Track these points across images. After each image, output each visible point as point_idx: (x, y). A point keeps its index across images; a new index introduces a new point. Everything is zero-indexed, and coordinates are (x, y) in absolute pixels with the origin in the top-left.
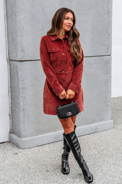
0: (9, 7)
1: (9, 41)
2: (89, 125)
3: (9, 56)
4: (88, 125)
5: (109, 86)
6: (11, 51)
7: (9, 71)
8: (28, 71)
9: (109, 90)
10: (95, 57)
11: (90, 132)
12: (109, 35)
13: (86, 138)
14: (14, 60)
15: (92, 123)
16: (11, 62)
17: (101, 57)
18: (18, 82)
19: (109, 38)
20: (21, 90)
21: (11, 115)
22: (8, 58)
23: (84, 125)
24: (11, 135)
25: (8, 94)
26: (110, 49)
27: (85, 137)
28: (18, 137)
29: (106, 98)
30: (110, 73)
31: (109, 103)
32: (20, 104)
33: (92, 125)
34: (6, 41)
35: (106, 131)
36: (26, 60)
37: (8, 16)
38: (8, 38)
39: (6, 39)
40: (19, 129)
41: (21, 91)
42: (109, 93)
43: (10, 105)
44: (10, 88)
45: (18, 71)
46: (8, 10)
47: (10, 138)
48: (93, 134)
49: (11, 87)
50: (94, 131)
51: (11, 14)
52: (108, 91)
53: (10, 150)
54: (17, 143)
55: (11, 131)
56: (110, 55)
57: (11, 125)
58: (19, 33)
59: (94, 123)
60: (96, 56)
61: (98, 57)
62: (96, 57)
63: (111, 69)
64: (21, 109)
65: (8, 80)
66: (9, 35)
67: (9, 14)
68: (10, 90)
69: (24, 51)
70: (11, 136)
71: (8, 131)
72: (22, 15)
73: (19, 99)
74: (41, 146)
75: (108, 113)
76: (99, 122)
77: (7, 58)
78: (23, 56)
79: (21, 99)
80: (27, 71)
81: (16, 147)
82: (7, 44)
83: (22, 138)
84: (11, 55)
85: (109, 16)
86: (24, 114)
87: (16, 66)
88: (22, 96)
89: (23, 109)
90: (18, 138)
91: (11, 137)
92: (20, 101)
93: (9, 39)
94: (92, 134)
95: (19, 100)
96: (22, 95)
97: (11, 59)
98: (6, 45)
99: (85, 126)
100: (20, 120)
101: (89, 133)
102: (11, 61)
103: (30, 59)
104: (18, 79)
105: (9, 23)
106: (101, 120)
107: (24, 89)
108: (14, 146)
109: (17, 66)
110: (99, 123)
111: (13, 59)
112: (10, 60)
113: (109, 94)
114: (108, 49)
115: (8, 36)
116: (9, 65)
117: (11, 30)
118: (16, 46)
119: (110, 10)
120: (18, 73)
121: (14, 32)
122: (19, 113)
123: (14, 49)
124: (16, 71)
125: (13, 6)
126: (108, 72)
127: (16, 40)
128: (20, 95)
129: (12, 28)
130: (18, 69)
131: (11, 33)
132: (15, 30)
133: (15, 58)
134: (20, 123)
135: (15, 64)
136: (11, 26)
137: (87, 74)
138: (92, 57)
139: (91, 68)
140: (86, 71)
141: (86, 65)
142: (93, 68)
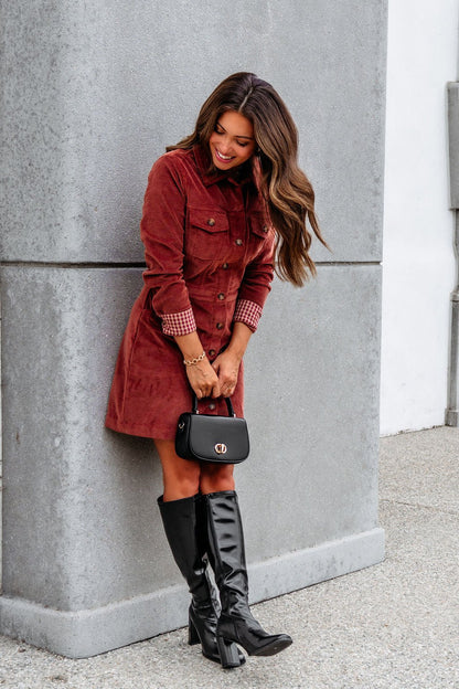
2: (308, 550)
4: (303, 547)
5: (374, 389)
9: (375, 406)
10: (330, 268)
11: (312, 576)
12: (377, 180)
17: (352, 267)
19: (376, 193)
23: (291, 551)
26: (377, 240)
28: (47, 607)
29: (363, 436)
30: (377, 334)
31: (373, 457)
32: (64, 458)
33: (316, 549)
35: (362, 572)
42: (374, 417)
48: (325, 585)
50: (324, 574)
52: (372, 410)
56: (378, 263)
59: (324, 540)
61: (342, 269)
62: (336, 268)
63: (380, 318)
73: (57, 435)
75: (368, 500)
76: (341, 537)
79: (68, 437)
85: (378, 106)
92: (62, 443)
95: (57, 441)
96: (76, 419)
99: (295, 554)
101: (309, 581)
104: (53, 345)
106: (346, 528)
107: (83, 389)
110: (339, 542)
113: (374, 421)
114: (373, 237)
117: (17, 127)
118: (51, 200)
119: (381, 79)
120: (59, 317)
121: (38, 136)
122: (54, 501)
123: (38, 213)
124: (43, 309)
125: (39, 20)
126: (371, 329)
127: (49, 170)
128: (64, 416)
129: (26, 117)
130: (57, 301)
131: (15, 141)
132: (46, 129)
133: (41, 254)
134: (56, 544)
135: (39, 281)
136: (22, 112)
137: (307, 334)
138: (322, 264)
139: (317, 313)
140: (302, 323)
141: (302, 299)
142: (327, 311)
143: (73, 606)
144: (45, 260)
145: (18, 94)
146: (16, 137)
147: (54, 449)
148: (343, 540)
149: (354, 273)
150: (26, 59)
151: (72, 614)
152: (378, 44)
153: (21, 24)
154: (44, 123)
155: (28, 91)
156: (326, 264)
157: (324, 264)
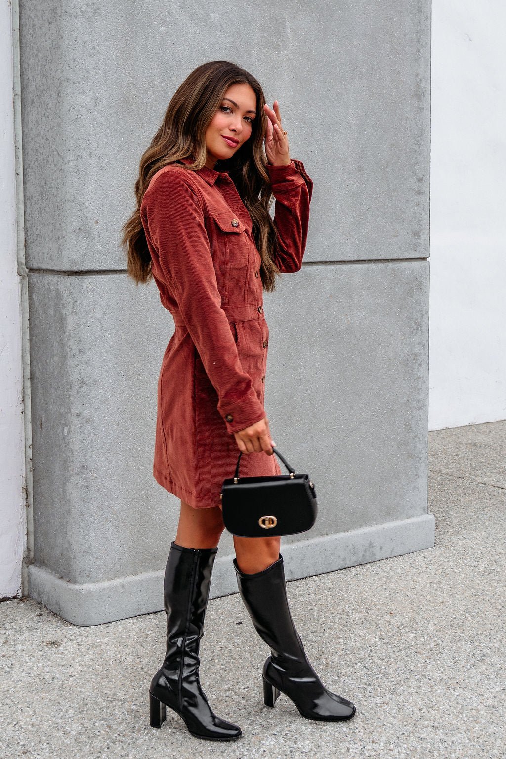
0: (31, 61)
1: (28, 195)
2: (342, 535)
3: (27, 256)
4: (337, 532)
5: (420, 381)
6: (38, 232)
7: (27, 316)
8: (105, 313)
9: (421, 397)
10: (365, 266)
11: (344, 559)
12: (420, 180)
13: (330, 585)
14: (50, 267)
15: (355, 528)
16: (35, 277)
17: (391, 265)
18: (65, 357)
19: (419, 193)
20: (75, 388)
21: (30, 490)
22: (24, 261)
23: (322, 535)
24: (33, 569)
25: (20, 408)
26: (423, 236)
27: (327, 580)
28: (62, 578)
29: (408, 427)
30: (424, 328)
31: (419, 446)
32: (70, 446)
33: (352, 533)
34: (17, 193)
35: (405, 557)
36: (97, 268)
37: (30, 96)
38: (25, 183)
39: (18, 186)
40: (67, 545)
41: (74, 393)
42: (420, 408)
43: (30, 452)
44: (28, 384)
45: (64, 312)
46: (29, 75)
47: (29, 581)
48: (358, 568)
49: (32, 378)
50: (359, 558)
51: (41, 89)
52: (418, 401)
53: (30, 629)
54: (58, 604)
55: (32, 554)
56: (424, 259)
57: (32, 529)
58: (71, 164)
59: (361, 526)
60: (369, 261)
61: (381, 266)
62: (372, 266)
63: (428, 312)
64: (75, 466)
65: (23, 352)
66: (30, 170)
67: (32, 88)
68: (29, 392)
69: (88, 235)
70: (29, 574)
71: (21, 554)
72: (84, 93)
73: (65, 425)
74: (152, 616)
75: (414, 489)
76: (382, 523)
77: (19, 264)
78: (85, 255)
79: (73, 428)
80: (99, 314)
81: (51, 618)
82: (22, 206)
83: (75, 582)
84: (34, 249)
85: (420, 110)
86: (88, 487)
87: (54, 294)
88: (78, 415)
89: (83, 467)
90: (62, 583)
91: (33, 578)
92: (69, 432)
93: (28, 186)
94: (354, 571)
95: (66, 431)
96: (78, 411)
97: (35, 266)
98: (18, 208)
99: (326, 538)
100: (69, 512)
101: (342, 564)
102: (36, 274)
103: (113, 267)
104: (63, 345)
105: (31, 125)
106: (388, 514)
107: (85, 384)
108: (45, 612)
109: (59, 296)
110: (379, 527)
111: (44, 266)
112: (31, 270)
113: (421, 412)
114: (417, 235)
115: (24, 176)
116: (26, 289)
117: (37, 150)
118: (59, 215)
119: (423, 84)
120: (65, 319)
121: (50, 159)
122: (65, 484)
123: (51, 227)
124: (55, 312)
125: (50, 57)
126: (415, 323)
127: (57, 189)
128: (69, 409)
129: (42, 142)
130: (63, 305)
131: (36, 163)
132: (55, 153)
133: (53, 263)
134: (67, 523)
135: (52, 287)
136: (40, 138)
137: (338, 330)
138: (354, 263)
139: (350, 309)
140: (332, 319)
141: (331, 296)
142: (361, 307)
143: (79, 579)
144: (55, 268)
145: (37, 121)
146: (37, 159)
147: (65, 437)
148: (383, 526)
149: (393, 269)
150: (42, 92)
151: (77, 586)
152: (418, 51)
153: (39, 61)
154: (54, 147)
155: (43, 119)
156: (360, 262)
157: (358, 263)
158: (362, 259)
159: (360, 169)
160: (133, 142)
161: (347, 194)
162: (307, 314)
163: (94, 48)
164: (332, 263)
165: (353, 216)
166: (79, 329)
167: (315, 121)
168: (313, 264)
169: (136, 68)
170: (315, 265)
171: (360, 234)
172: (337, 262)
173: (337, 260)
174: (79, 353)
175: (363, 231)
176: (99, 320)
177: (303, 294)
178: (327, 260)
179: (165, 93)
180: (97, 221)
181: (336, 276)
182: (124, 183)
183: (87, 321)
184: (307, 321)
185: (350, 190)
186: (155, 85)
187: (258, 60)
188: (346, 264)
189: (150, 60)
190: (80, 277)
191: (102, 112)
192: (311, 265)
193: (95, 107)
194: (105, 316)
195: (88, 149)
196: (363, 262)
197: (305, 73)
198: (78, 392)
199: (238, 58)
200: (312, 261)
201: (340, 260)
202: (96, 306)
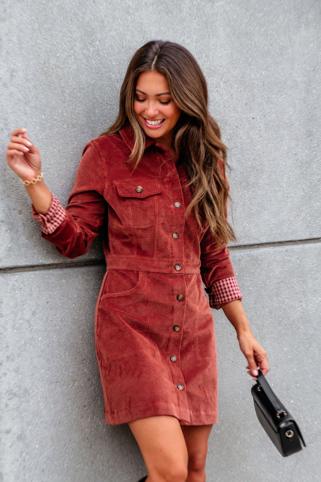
69: (12, 227)
96: (7, 427)
137: (292, 319)
138: (306, 242)
139: (304, 294)
140: (284, 306)
141: (282, 281)
142: (317, 292)
156: (312, 241)
157: (310, 241)
158: (315, 236)
159: (309, 134)
160: (55, 120)
161: (295, 164)
162: (256, 303)
163: (5, 11)
164: (281, 243)
165: (303, 188)
166: (6, 333)
167: (256, 83)
168: (260, 246)
169: (54, 32)
170: (262, 247)
171: (312, 208)
172: (287, 242)
173: (287, 240)
174: (8, 361)
175: (315, 205)
176: (28, 322)
177: (250, 280)
178: (276, 241)
179: (88, 61)
180: (21, 211)
181: (286, 258)
182: (48, 166)
183: (14, 324)
184: (256, 311)
185: (298, 159)
186: (76, 52)
187: (190, 15)
188: (297, 244)
189: (70, 22)
190: (5, 275)
191: (19, 87)
192: (257, 247)
193: (11, 80)
194: (34, 317)
195: (7, 129)
196: (316, 240)
197: (244, 26)
198: (7, 405)
199: (167, 14)
200: (258, 242)
201: (290, 240)
202: (25, 306)
